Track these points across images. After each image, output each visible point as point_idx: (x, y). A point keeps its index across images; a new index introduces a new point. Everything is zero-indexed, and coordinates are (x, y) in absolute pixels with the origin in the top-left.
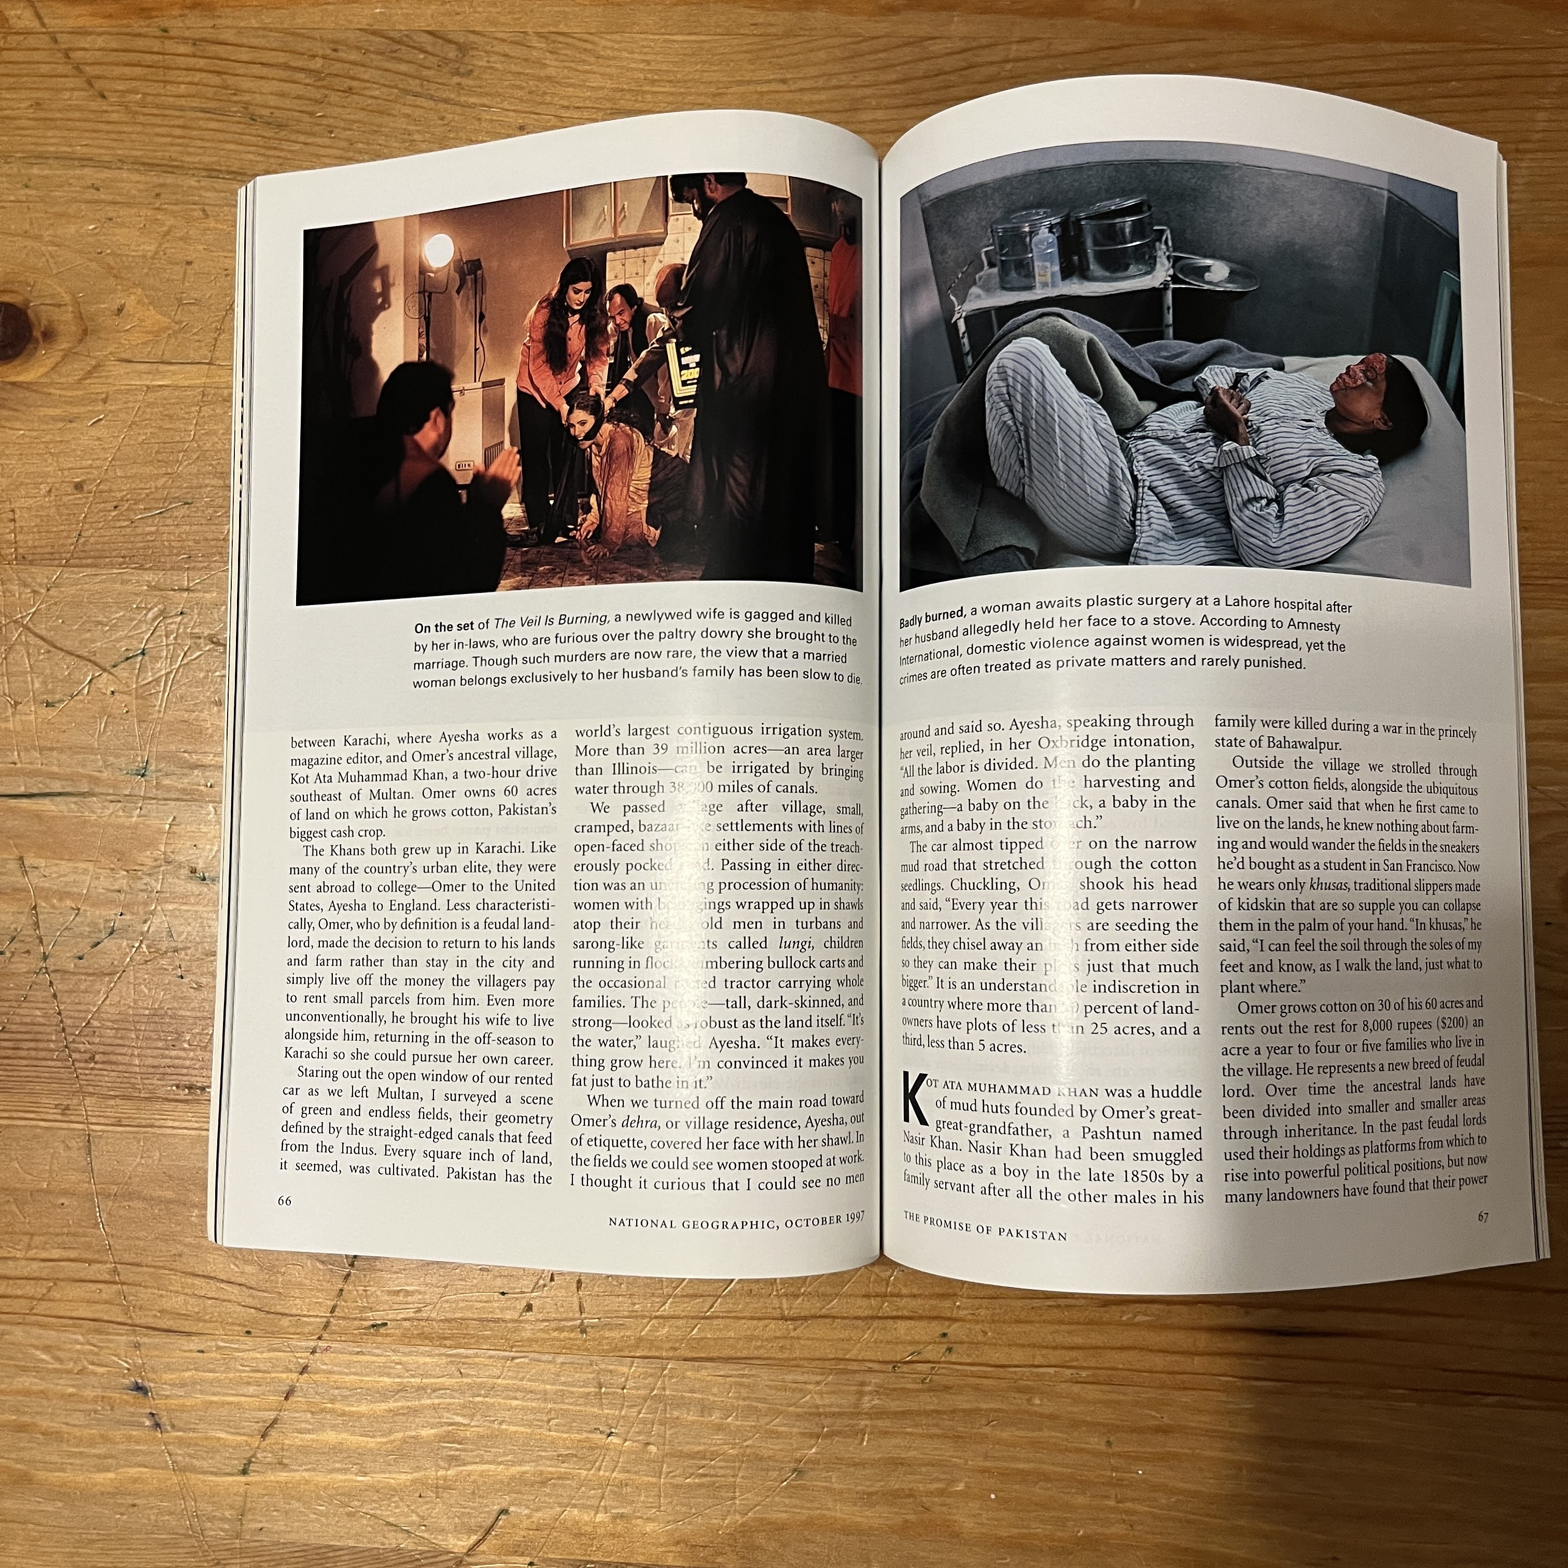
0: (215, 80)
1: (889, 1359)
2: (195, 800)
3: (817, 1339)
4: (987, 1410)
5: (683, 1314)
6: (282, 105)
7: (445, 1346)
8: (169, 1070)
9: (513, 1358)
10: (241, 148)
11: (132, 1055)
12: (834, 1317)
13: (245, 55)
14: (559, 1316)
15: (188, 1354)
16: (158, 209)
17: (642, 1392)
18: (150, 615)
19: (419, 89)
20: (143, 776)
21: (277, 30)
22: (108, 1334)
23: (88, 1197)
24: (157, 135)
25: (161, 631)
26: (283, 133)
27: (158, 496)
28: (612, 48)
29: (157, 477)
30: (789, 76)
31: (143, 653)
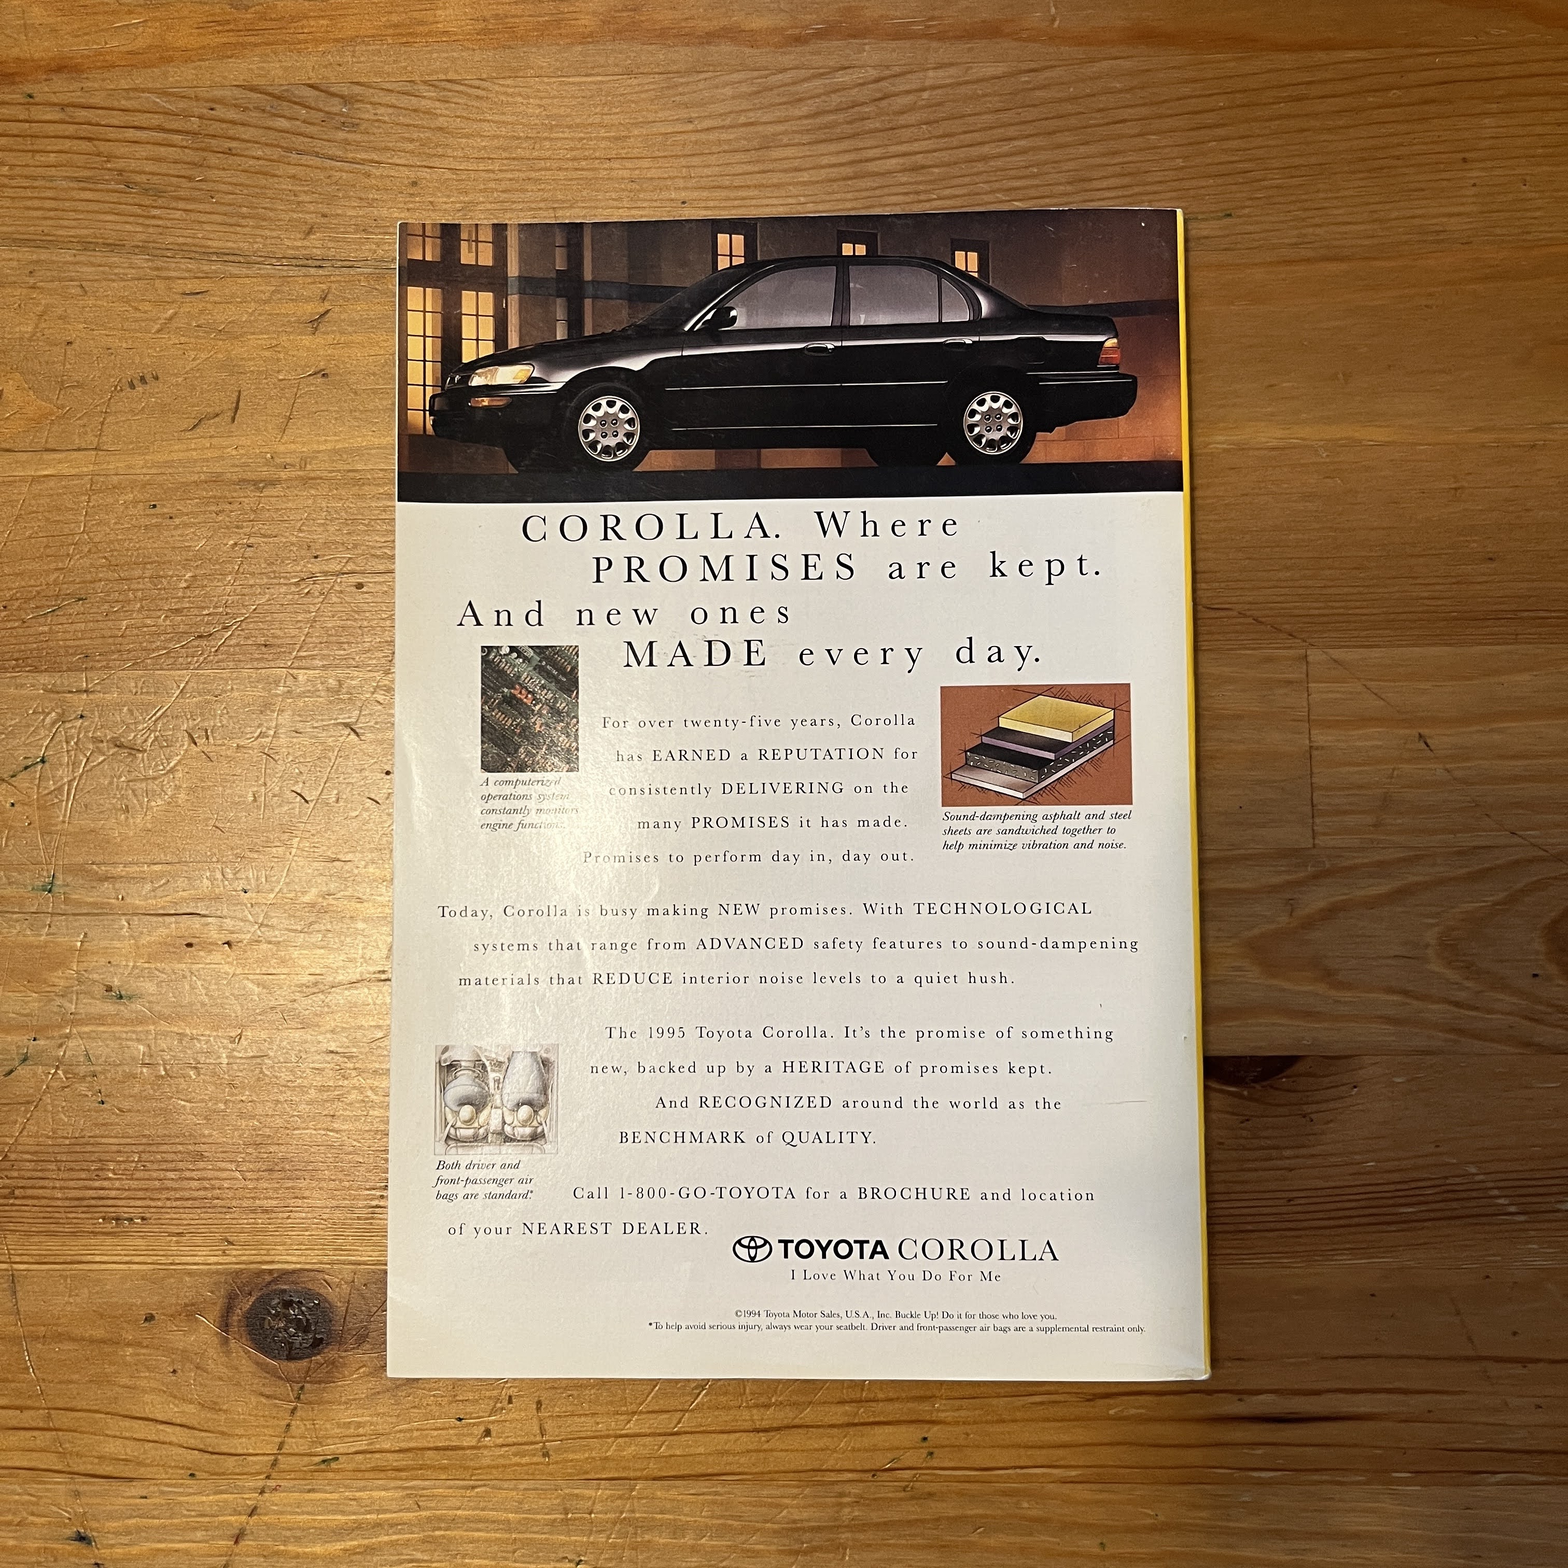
0: (84, 146)
1: (866, 1468)
2: (107, 914)
3: (792, 1451)
4: (971, 1517)
5: (648, 1431)
6: (158, 171)
7: (401, 1479)
8: (93, 1202)
9: (473, 1487)
10: (116, 218)
11: (54, 1188)
12: (807, 1427)
13: (117, 118)
14: (520, 1440)
15: (132, 1501)
16: (33, 287)
17: (612, 1516)
18: (48, 720)
19: (302, 148)
20: (50, 891)
21: (149, 91)
22: (45, 1483)
23: (15, 1340)
24: (28, 208)
25: (61, 736)
26: (160, 202)
27: (51, 593)
28: (506, 93)
29: (48, 572)
30: (693, 115)
31: (43, 761)
